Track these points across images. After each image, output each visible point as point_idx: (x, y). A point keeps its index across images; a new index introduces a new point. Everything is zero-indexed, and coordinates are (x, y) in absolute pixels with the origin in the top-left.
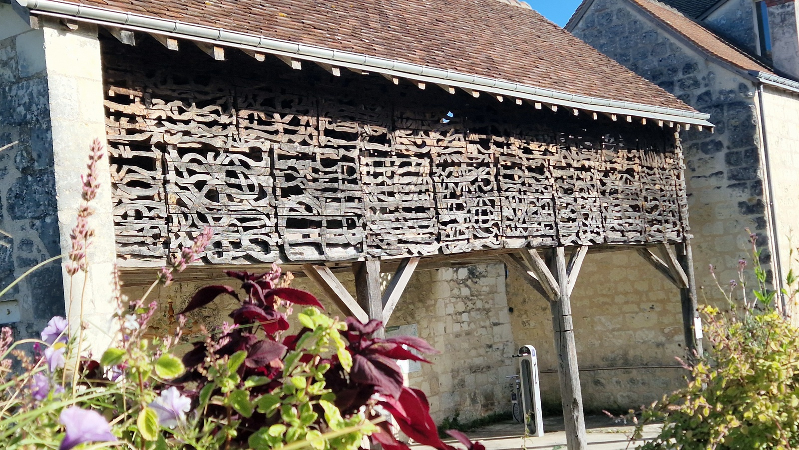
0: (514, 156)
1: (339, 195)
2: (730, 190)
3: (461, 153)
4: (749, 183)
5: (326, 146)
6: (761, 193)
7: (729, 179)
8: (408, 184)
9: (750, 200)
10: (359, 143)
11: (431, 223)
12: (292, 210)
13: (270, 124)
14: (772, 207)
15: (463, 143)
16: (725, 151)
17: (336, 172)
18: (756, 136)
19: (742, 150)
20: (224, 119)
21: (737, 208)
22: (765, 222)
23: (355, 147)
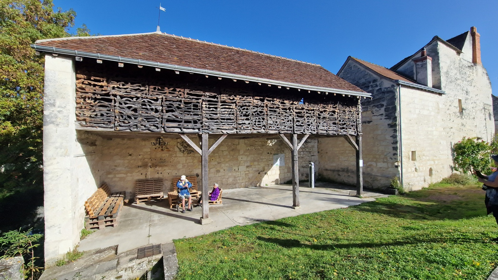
0: (276, 104)
1: (191, 113)
2: (385, 120)
3: (251, 103)
4: (392, 118)
5: (187, 98)
6: (396, 121)
7: (385, 116)
8: (224, 111)
9: (392, 123)
10: (203, 98)
11: (234, 124)
12: (169, 117)
13: (163, 90)
14: (400, 126)
15: (252, 99)
16: (385, 107)
17: (190, 106)
18: (396, 102)
19: (391, 107)
20: (142, 88)
21: (387, 126)
22: (397, 130)
23: (201, 99)
